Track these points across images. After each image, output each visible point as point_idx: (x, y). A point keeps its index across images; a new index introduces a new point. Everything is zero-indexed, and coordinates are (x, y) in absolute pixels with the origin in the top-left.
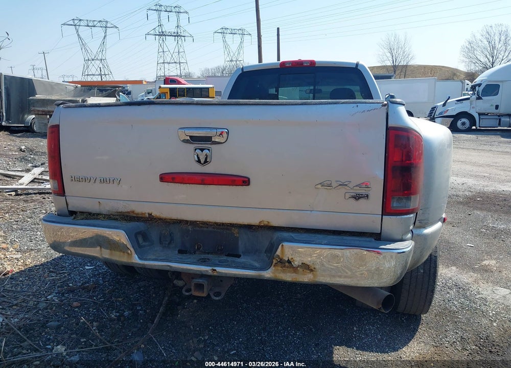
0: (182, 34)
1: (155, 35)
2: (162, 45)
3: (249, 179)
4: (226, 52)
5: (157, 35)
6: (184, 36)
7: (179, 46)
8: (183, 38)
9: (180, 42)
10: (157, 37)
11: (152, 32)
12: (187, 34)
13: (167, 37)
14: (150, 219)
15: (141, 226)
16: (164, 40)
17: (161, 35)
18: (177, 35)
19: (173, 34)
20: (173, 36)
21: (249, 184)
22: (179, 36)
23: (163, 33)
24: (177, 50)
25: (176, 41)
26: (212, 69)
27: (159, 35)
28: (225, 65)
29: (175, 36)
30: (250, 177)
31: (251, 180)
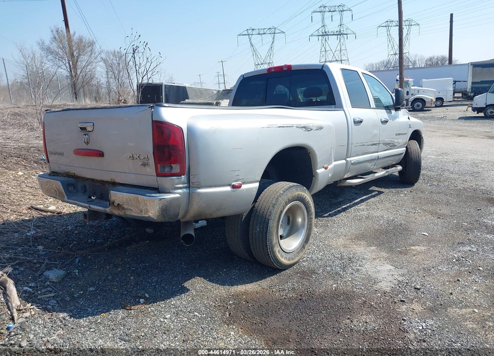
0: (345, 32)
1: (319, 36)
2: (325, 44)
3: (103, 153)
4: (390, 46)
5: (321, 35)
6: (346, 34)
7: (341, 44)
8: (345, 36)
9: (342, 41)
10: (320, 37)
11: (316, 33)
12: (349, 32)
13: (329, 36)
14: (74, 176)
15: (72, 180)
16: (327, 39)
17: (324, 35)
18: (340, 34)
19: (335, 33)
20: (335, 35)
21: (103, 156)
22: (342, 34)
23: (326, 33)
24: (339, 48)
25: (339, 39)
26: (376, 64)
27: (322, 36)
28: (388, 58)
29: (338, 35)
30: (103, 151)
31: (104, 153)
